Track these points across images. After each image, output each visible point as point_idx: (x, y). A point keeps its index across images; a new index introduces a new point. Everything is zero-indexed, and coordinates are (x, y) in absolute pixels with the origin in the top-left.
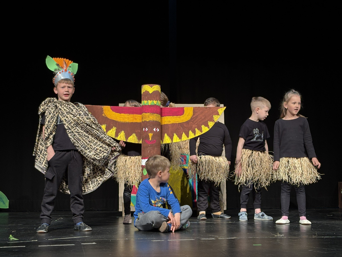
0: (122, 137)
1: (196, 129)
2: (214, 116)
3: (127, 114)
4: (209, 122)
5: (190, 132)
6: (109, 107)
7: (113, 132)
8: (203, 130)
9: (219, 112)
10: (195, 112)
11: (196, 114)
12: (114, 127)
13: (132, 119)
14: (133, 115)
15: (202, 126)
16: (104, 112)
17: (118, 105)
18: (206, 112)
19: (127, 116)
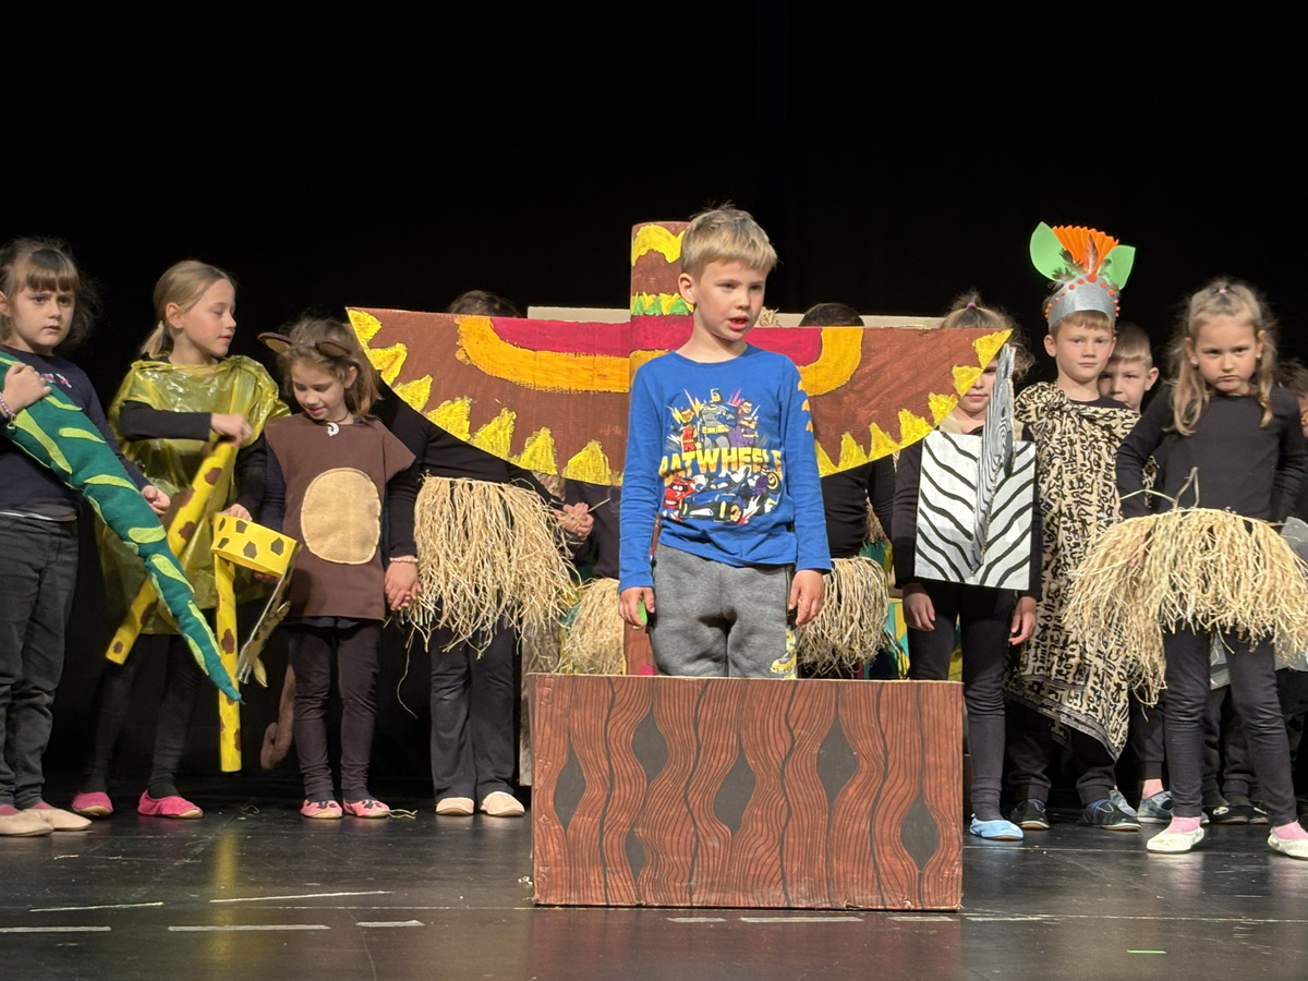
0: (539, 455)
1: (874, 427)
2: (956, 369)
3: (563, 355)
4: (932, 396)
5: (847, 441)
7: (501, 433)
8: (903, 431)
9: (978, 350)
10: (869, 350)
11: (877, 361)
12: (505, 411)
13: (585, 375)
14: (591, 358)
15: (901, 415)
16: (463, 342)
17: (524, 315)
18: (922, 349)
19: (567, 361)
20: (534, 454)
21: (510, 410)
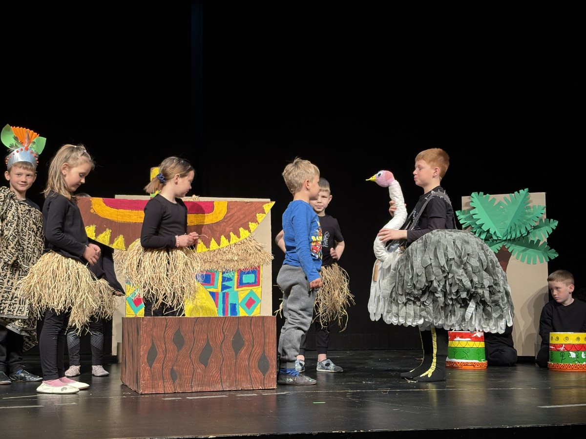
0: (119, 244)
1: (231, 234)
2: (257, 214)
3: (128, 211)
4: (250, 223)
5: (223, 238)
6: (101, 199)
7: (106, 237)
8: (241, 235)
9: (265, 208)
10: (229, 208)
11: (232, 212)
12: (107, 230)
13: (136, 217)
14: (137, 211)
15: (240, 229)
16: (93, 207)
17: (114, 197)
18: (246, 208)
19: (129, 212)
20: (118, 244)
21: (109, 229)
